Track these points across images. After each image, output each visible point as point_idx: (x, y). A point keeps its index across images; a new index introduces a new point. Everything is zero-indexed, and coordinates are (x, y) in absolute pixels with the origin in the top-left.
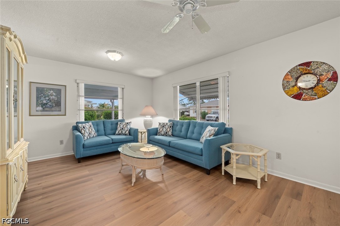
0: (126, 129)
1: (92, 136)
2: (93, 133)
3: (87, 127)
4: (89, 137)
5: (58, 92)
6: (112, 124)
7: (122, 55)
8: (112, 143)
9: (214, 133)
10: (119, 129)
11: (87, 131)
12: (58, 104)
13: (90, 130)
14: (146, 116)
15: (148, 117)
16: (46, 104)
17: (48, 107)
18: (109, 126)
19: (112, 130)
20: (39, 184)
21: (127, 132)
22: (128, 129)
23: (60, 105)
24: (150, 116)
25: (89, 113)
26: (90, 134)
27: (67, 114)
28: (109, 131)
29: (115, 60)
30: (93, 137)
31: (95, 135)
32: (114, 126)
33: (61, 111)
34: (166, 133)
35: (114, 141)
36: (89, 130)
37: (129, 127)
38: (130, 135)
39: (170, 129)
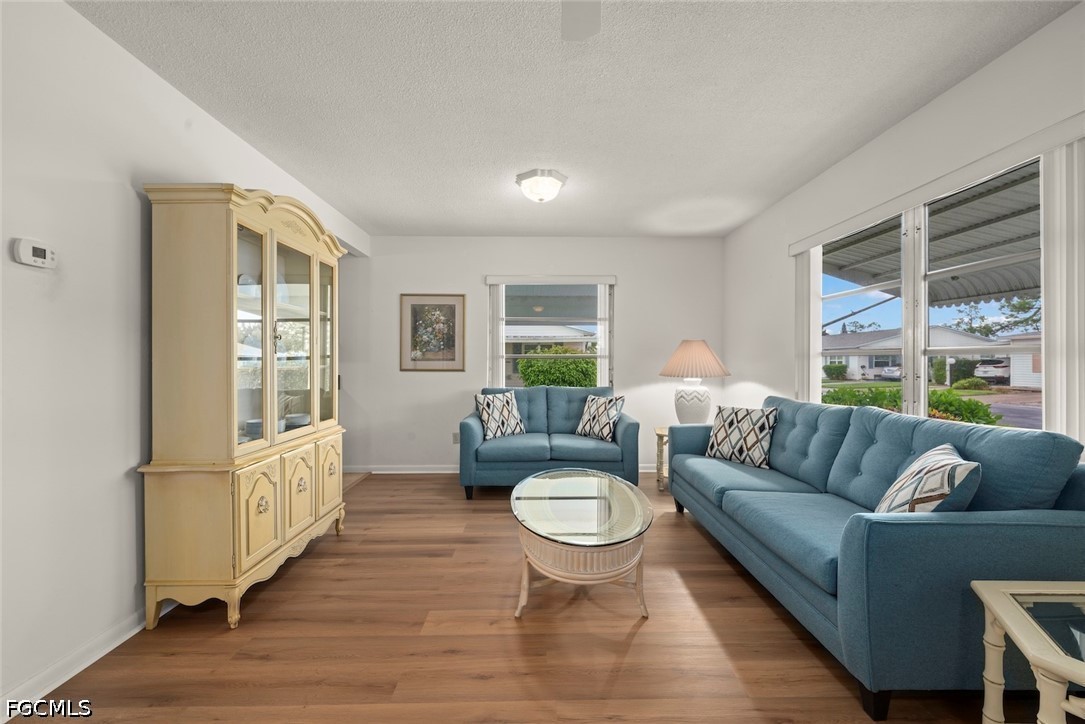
0: (604, 420)
1: (509, 431)
2: (513, 422)
3: (498, 404)
4: (499, 433)
5: (450, 311)
6: (570, 401)
7: (563, 179)
8: (551, 459)
9: (946, 490)
10: (586, 417)
11: (496, 414)
12: (449, 342)
13: (505, 413)
14: (685, 379)
15: (690, 383)
16: (428, 342)
17: (431, 350)
18: (561, 407)
19: (568, 418)
20: (366, 529)
21: (606, 431)
22: (611, 422)
23: (454, 346)
24: (700, 380)
25: (577, 366)
26: (503, 423)
27: (466, 368)
28: (559, 422)
29: (541, 200)
30: (513, 433)
31: (518, 429)
32: (575, 405)
33: (453, 360)
34: (741, 451)
35: (555, 455)
36: (501, 413)
37: (615, 412)
38: (614, 439)
39: (760, 437)
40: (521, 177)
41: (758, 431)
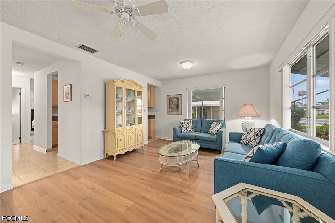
0: (214, 129)
1: (188, 131)
2: (190, 128)
3: (186, 123)
4: (185, 131)
5: (178, 99)
6: (208, 123)
8: (196, 139)
10: (211, 128)
11: (185, 126)
12: (178, 107)
13: (188, 126)
14: (245, 118)
15: (247, 119)
16: (173, 107)
17: (174, 109)
18: (205, 125)
19: (207, 128)
21: (214, 133)
22: (216, 130)
23: (179, 108)
24: (251, 118)
26: (187, 128)
27: (182, 114)
28: (204, 129)
29: (187, 68)
31: (191, 130)
32: (209, 125)
33: (179, 111)
36: (186, 126)
37: (218, 127)
39: (256, 138)
40: (181, 63)
41: (255, 136)
